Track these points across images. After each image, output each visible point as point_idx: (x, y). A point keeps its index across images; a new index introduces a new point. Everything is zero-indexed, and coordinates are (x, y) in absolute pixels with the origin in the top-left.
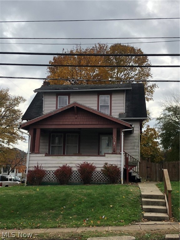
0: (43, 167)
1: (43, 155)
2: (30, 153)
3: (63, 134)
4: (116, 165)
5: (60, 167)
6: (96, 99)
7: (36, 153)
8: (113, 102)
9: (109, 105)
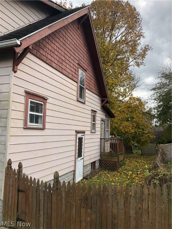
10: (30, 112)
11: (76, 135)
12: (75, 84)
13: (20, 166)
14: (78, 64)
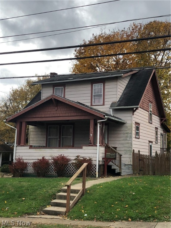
0: (24, 159)
1: (28, 147)
2: (16, 146)
3: (59, 126)
4: (91, 158)
5: (38, 159)
6: (90, 88)
7: (22, 146)
8: (106, 90)
9: (102, 94)
10: (136, 131)
11: (149, 143)
12: (148, 113)
13: (139, 151)
14: (149, 100)
